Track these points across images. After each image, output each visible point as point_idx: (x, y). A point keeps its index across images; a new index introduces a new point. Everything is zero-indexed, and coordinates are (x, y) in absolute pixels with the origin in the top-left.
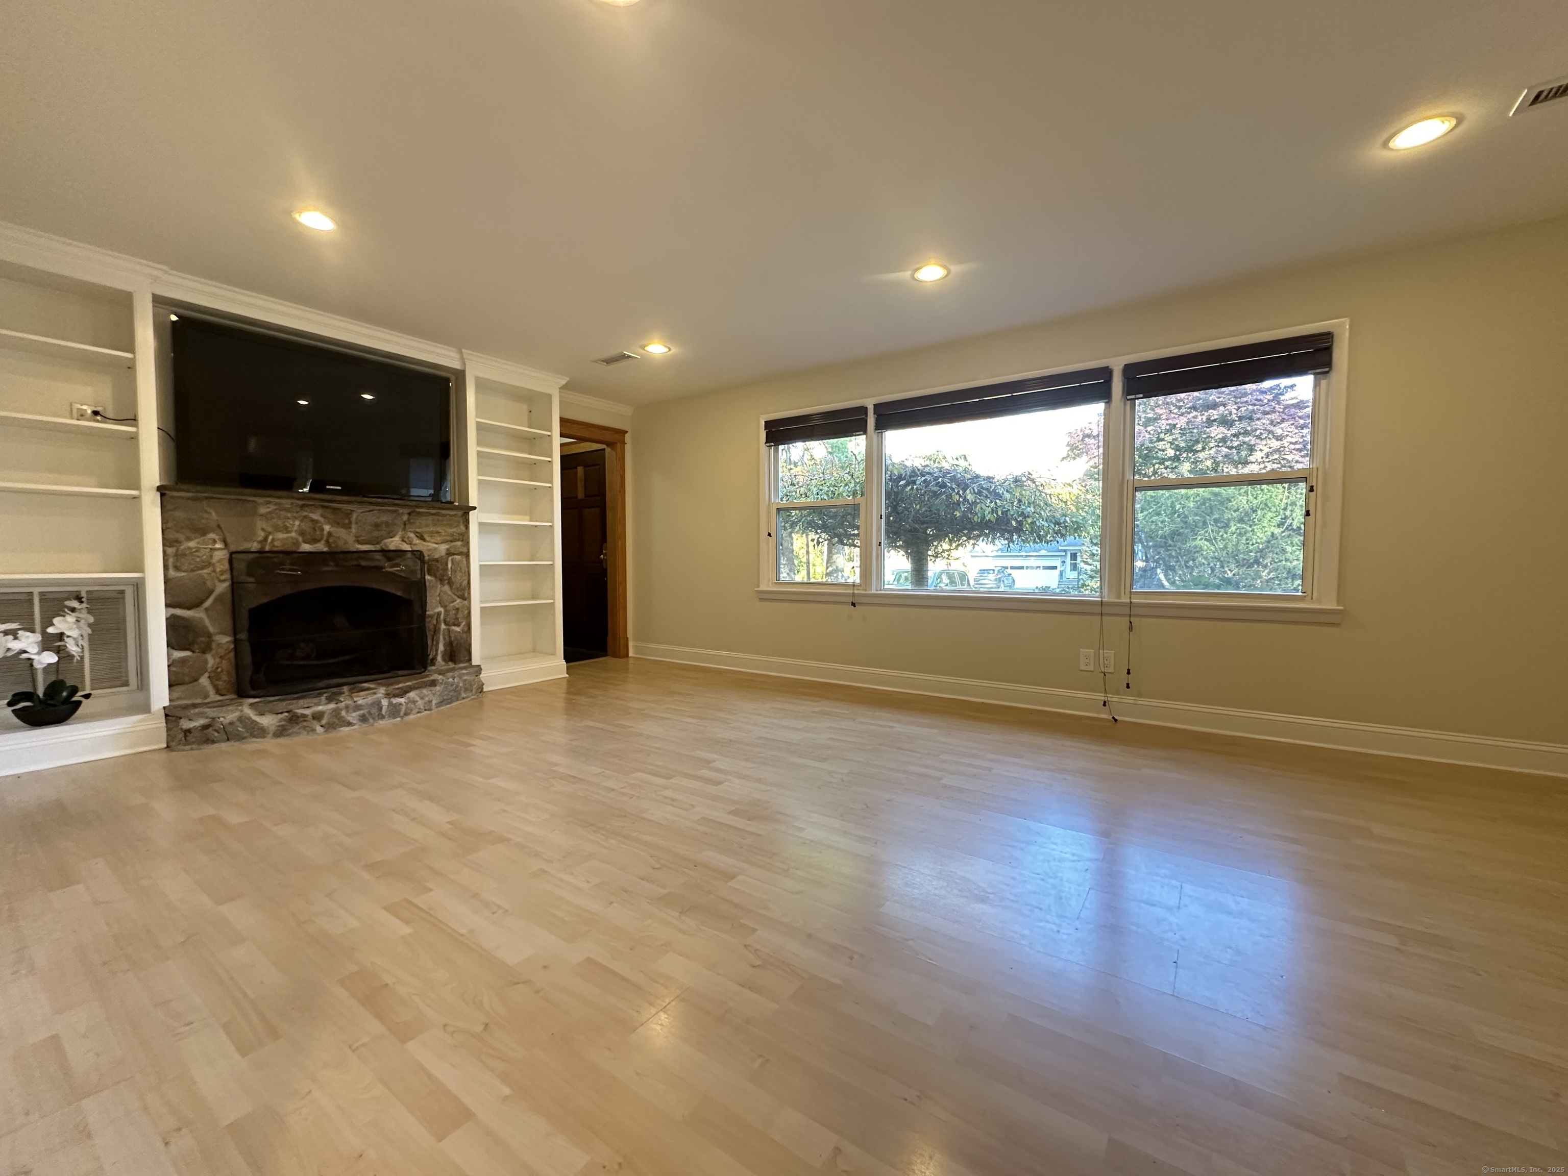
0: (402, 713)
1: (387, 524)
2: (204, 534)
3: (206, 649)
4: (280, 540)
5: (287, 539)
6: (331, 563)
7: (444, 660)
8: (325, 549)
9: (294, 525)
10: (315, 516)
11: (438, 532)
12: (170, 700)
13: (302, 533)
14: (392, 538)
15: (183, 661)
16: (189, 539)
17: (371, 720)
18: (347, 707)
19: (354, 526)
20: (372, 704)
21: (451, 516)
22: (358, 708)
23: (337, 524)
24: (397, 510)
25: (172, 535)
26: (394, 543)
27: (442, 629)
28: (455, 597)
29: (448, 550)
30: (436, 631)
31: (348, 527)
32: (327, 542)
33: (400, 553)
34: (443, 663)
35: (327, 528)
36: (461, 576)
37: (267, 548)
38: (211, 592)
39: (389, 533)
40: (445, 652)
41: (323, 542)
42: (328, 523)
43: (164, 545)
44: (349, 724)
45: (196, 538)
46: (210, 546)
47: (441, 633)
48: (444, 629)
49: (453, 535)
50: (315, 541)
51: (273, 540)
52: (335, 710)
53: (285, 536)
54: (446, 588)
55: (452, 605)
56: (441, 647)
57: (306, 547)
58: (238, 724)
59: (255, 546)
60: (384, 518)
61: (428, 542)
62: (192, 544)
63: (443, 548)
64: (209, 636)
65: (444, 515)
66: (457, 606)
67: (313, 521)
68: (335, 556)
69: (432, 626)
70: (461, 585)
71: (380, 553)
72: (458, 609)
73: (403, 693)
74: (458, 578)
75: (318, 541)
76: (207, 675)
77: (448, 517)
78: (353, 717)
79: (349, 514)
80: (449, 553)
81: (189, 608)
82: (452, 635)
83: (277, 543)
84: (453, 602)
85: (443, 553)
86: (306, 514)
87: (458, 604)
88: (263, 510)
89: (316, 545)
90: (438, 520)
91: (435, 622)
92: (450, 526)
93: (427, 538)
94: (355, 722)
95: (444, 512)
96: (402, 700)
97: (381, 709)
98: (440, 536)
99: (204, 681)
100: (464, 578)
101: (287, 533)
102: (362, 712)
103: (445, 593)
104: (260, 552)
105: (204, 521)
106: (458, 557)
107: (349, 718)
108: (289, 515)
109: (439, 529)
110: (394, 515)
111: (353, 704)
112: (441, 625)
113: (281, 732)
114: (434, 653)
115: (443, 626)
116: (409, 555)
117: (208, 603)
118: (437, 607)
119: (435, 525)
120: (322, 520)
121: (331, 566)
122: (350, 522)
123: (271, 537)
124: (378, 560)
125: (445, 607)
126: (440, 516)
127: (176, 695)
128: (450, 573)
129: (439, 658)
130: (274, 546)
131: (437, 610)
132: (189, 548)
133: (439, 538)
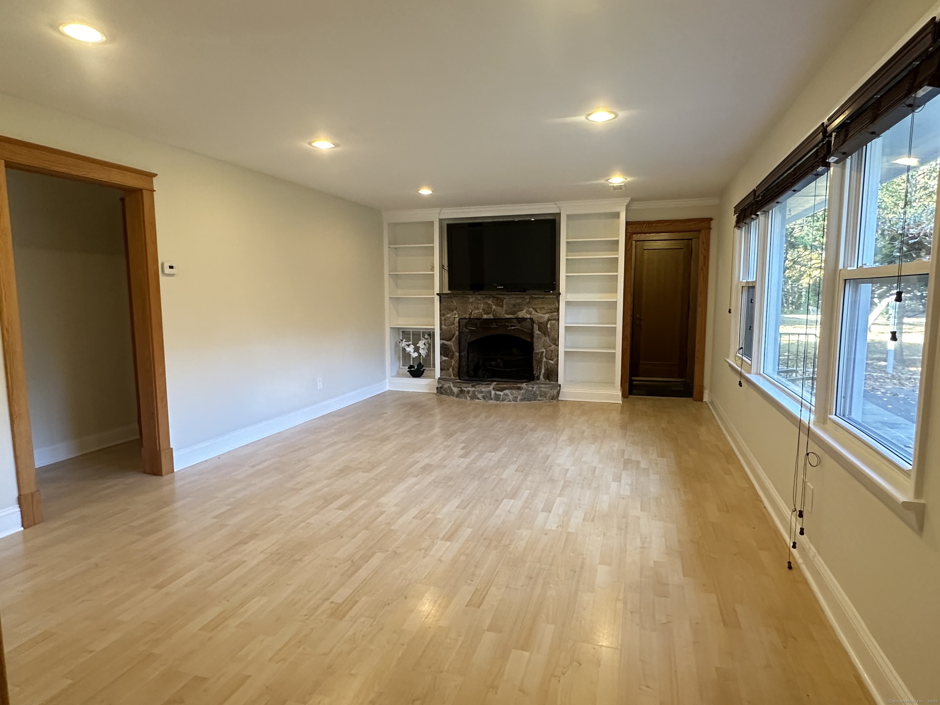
0: (501, 400)
1: (519, 304)
2: (453, 311)
3: (452, 358)
4: (476, 313)
5: (478, 313)
6: (495, 324)
7: (544, 378)
8: (492, 317)
9: (481, 306)
10: (490, 302)
11: (544, 308)
12: (441, 376)
13: (484, 310)
14: (521, 311)
15: (445, 361)
16: (448, 313)
17: (487, 399)
18: (478, 391)
19: (505, 306)
20: (488, 392)
21: (550, 298)
22: (482, 392)
23: (497, 305)
24: (524, 297)
25: (443, 312)
26: (523, 314)
27: (543, 361)
28: (551, 344)
29: (548, 317)
30: (540, 362)
31: (502, 306)
32: (493, 315)
33: (524, 319)
34: (543, 380)
35: (494, 307)
36: (554, 333)
37: (472, 317)
38: (454, 335)
39: (520, 308)
40: (545, 374)
41: (492, 314)
42: (495, 305)
43: (440, 316)
44: (479, 399)
45: (450, 313)
46: (454, 316)
47: (543, 363)
48: (545, 361)
49: (552, 309)
50: (488, 313)
51: (474, 313)
52: (474, 391)
53: (478, 311)
54: (547, 338)
55: (549, 348)
56: (543, 371)
57: (485, 316)
58: (448, 389)
59: (468, 316)
60: (519, 301)
61: (539, 313)
62: (449, 315)
63: (547, 316)
64: (453, 352)
65: (547, 298)
66: (552, 349)
67: (489, 304)
68: (497, 320)
69: (538, 359)
70: (553, 337)
71: (516, 319)
72: (552, 351)
73: (502, 390)
74: (553, 334)
75: (490, 313)
76: (451, 367)
77: (548, 299)
78: (480, 396)
79: (502, 301)
80: (549, 320)
81: (448, 341)
82: (549, 365)
83: (475, 315)
84: (550, 347)
85: (546, 319)
86: (486, 301)
87: (553, 348)
88: (471, 300)
89: (489, 315)
90: (543, 301)
91: (539, 357)
92: (550, 304)
93: (538, 311)
94: (481, 398)
95: (547, 296)
96: (502, 393)
97: (491, 395)
98: (544, 310)
99: (451, 369)
100: (556, 333)
101: (479, 310)
102: (483, 394)
103: (546, 341)
104: (470, 318)
105: (452, 306)
106: (553, 322)
107: (478, 396)
108: (479, 302)
109: (544, 306)
110: (522, 299)
111: (480, 390)
112: (543, 359)
113: (457, 396)
114: (538, 373)
115: (544, 359)
116: (529, 320)
117: (453, 339)
118: (541, 349)
119: (542, 304)
120: (492, 304)
121: (494, 325)
122: (503, 304)
123: (473, 313)
124: (514, 323)
125: (545, 349)
126: (545, 299)
127: (442, 374)
128: (549, 330)
129: (541, 377)
130: (474, 316)
131: (541, 350)
132: (448, 317)
133: (544, 311)
